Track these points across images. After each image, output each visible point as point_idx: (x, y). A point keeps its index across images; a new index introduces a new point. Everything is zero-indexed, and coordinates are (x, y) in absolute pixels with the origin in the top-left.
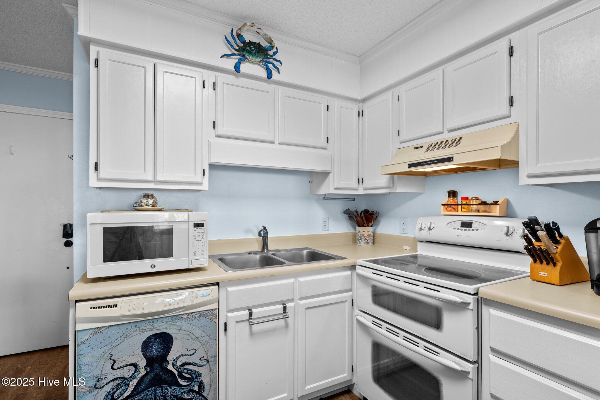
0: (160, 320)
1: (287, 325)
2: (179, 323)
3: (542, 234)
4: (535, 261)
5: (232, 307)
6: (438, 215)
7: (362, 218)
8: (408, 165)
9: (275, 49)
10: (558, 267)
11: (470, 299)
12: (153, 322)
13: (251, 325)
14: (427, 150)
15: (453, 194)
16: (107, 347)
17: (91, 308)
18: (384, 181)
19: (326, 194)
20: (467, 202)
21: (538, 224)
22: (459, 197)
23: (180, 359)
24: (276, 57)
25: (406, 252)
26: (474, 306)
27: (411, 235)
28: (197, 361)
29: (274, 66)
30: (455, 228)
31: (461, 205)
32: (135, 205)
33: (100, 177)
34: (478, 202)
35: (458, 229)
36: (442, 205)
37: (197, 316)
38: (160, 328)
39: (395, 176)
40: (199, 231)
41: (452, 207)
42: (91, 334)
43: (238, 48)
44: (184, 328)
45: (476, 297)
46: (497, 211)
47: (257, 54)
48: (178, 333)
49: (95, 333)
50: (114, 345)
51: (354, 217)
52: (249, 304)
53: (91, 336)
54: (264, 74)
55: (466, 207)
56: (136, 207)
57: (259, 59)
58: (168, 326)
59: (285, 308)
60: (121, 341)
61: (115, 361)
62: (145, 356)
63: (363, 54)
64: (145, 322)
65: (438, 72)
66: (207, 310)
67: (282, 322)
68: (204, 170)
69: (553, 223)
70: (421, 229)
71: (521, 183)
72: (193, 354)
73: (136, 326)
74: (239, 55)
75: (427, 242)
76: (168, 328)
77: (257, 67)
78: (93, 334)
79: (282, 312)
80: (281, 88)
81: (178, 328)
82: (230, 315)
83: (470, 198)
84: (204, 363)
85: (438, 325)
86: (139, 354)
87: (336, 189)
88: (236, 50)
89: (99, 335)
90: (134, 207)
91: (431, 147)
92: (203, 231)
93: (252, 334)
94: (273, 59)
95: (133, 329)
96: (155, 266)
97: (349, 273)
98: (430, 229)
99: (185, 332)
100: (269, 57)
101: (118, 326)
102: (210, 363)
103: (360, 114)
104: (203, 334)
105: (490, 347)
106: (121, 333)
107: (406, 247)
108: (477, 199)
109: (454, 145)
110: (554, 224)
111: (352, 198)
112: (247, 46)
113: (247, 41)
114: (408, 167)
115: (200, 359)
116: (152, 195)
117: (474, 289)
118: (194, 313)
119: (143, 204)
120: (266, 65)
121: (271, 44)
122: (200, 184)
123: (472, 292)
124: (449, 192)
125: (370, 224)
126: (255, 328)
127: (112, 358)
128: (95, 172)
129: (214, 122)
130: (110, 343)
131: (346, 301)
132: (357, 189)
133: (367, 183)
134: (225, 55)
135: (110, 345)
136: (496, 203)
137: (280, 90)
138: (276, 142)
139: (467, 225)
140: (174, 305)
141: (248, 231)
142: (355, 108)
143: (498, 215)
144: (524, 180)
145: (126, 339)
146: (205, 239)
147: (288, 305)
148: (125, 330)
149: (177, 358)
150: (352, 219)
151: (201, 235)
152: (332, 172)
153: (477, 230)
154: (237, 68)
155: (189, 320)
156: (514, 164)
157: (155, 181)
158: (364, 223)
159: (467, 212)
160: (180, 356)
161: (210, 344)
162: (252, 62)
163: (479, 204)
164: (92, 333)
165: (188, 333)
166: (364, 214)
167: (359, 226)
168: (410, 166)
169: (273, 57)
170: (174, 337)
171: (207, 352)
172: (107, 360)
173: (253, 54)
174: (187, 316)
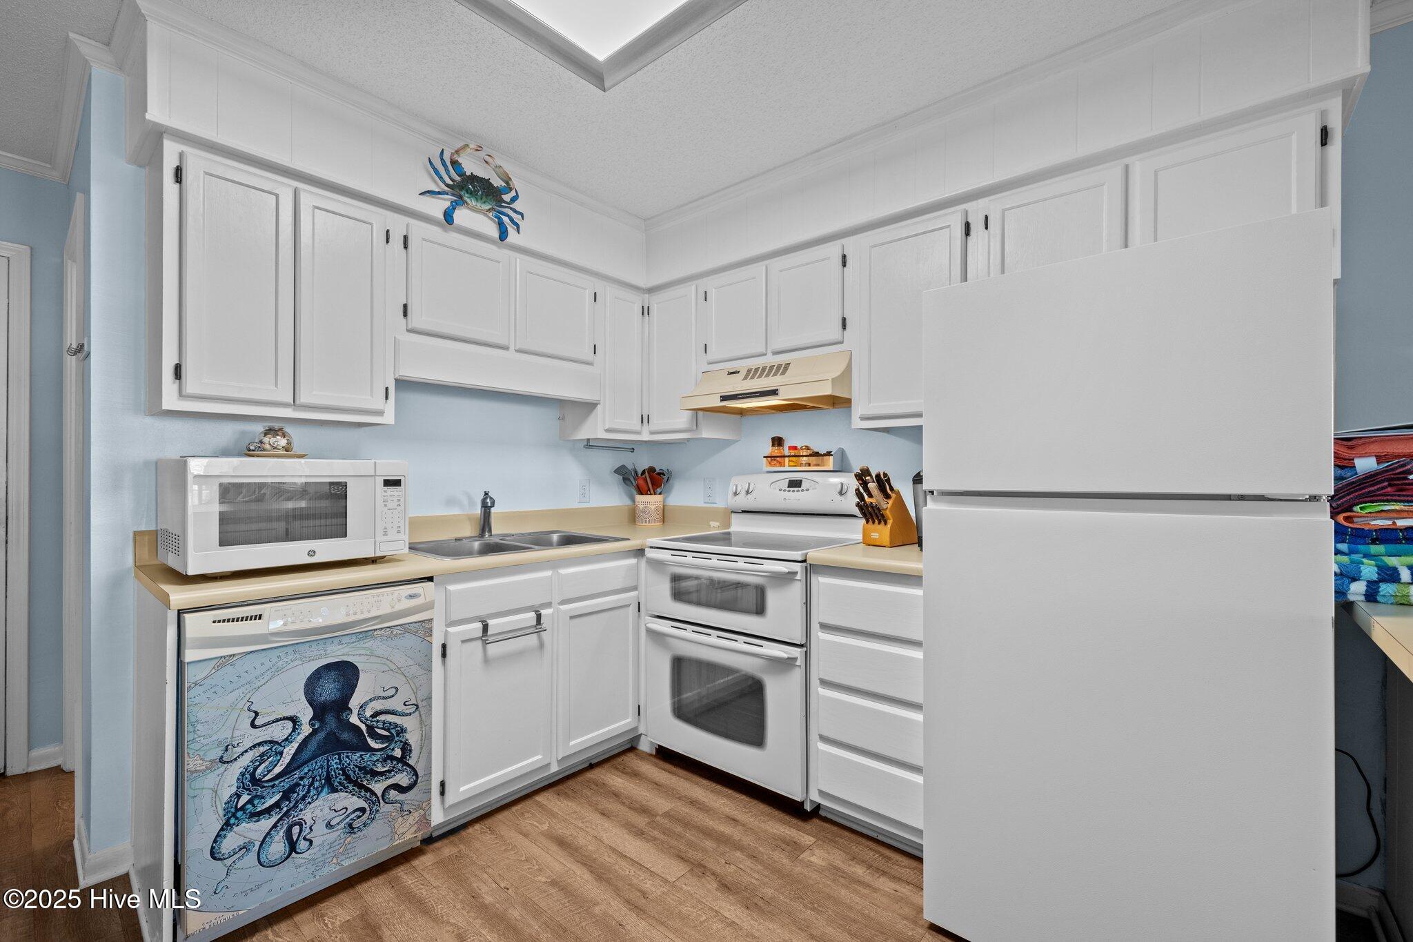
0: (336, 641)
1: (541, 645)
2: (369, 644)
3: (872, 486)
4: (867, 522)
5: (454, 617)
6: (759, 472)
7: (645, 479)
8: (721, 397)
9: (513, 193)
10: (889, 526)
11: (797, 567)
12: (324, 644)
13: (485, 643)
14: (745, 378)
15: (778, 442)
16: (243, 689)
17: (214, 622)
18: (682, 420)
19: (588, 440)
20: (796, 453)
21: (870, 475)
22: (786, 445)
23: (372, 704)
24: (515, 205)
25: (715, 528)
26: (802, 575)
27: (720, 504)
28: (400, 708)
29: (512, 220)
30: (781, 490)
31: (789, 456)
32: (252, 448)
33: (187, 392)
34: (809, 452)
35: (785, 491)
36: (764, 457)
37: (399, 632)
38: (335, 654)
39: (700, 413)
40: (392, 494)
41: (777, 461)
42: (214, 668)
43: (451, 183)
44: (377, 653)
45: (804, 564)
46: (830, 463)
47: (484, 198)
48: (368, 661)
49: (222, 666)
50: (255, 686)
51: (632, 480)
52: (483, 612)
53: (214, 671)
54: (494, 232)
55: (794, 459)
56: (253, 451)
57: (488, 207)
58: (351, 650)
59: (539, 617)
60: (268, 677)
61: (257, 714)
62: (311, 703)
63: (652, 218)
64: (310, 644)
65: (760, 267)
66: (416, 623)
67: (533, 640)
68: (387, 389)
69: (884, 473)
70: (735, 494)
71: (853, 427)
72: (393, 696)
73: (295, 652)
74: (453, 195)
75: (744, 512)
76: (350, 653)
77: (481, 217)
78: (216, 668)
79: (534, 623)
80: (519, 258)
81: (368, 653)
82: (451, 630)
83: (799, 447)
84: (412, 709)
85: (760, 610)
86: (299, 700)
87: (608, 431)
88: (447, 185)
89: (228, 669)
90: (249, 450)
91: (751, 373)
92: (400, 493)
93: (486, 660)
94: (511, 209)
95: (291, 657)
96: (314, 552)
97: (633, 561)
98: (748, 492)
99: (379, 660)
100: (503, 204)
101: (264, 653)
102: (421, 709)
103: (646, 311)
104: (411, 662)
105: (819, 623)
106: (268, 665)
107: (713, 524)
108: (808, 448)
109: (779, 373)
110: (885, 475)
111: (630, 447)
112: (467, 182)
113: (468, 173)
114: (721, 401)
115: (404, 704)
116: (281, 429)
117: (802, 554)
118: (396, 626)
119: (267, 446)
120: (499, 218)
121: (507, 183)
122: (380, 413)
123: (800, 559)
124: (773, 439)
125: (659, 490)
126: (493, 649)
127: (253, 708)
128: (174, 383)
129: (405, 306)
130: (249, 683)
131: (629, 605)
132: (638, 433)
133: (656, 423)
134: (428, 192)
135: (248, 686)
136: (829, 454)
137: (518, 260)
138: (512, 348)
139: (795, 484)
140: (362, 613)
141: (451, 502)
142: (636, 301)
143: (832, 469)
144: (857, 423)
145: (276, 674)
146: (402, 507)
147: (543, 612)
148: (275, 660)
149: (366, 704)
150: (627, 482)
151: (395, 500)
152: (602, 402)
153: (808, 490)
154: (448, 216)
155: (385, 638)
156: (847, 402)
157: (295, 405)
158: (649, 490)
159: (795, 466)
160: (370, 699)
161: (421, 678)
162: (474, 210)
163: (810, 455)
164: (216, 666)
165: (384, 661)
166: (649, 473)
167: (641, 493)
168: (724, 398)
169: (511, 206)
170: (360, 667)
171: (415, 691)
172: (243, 712)
173: (479, 198)
174: (382, 632)
